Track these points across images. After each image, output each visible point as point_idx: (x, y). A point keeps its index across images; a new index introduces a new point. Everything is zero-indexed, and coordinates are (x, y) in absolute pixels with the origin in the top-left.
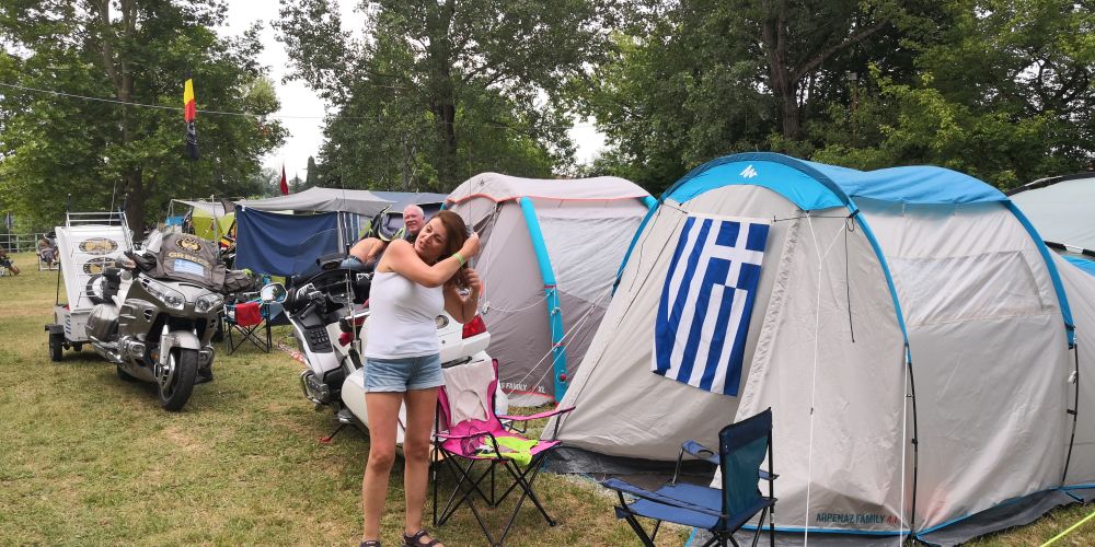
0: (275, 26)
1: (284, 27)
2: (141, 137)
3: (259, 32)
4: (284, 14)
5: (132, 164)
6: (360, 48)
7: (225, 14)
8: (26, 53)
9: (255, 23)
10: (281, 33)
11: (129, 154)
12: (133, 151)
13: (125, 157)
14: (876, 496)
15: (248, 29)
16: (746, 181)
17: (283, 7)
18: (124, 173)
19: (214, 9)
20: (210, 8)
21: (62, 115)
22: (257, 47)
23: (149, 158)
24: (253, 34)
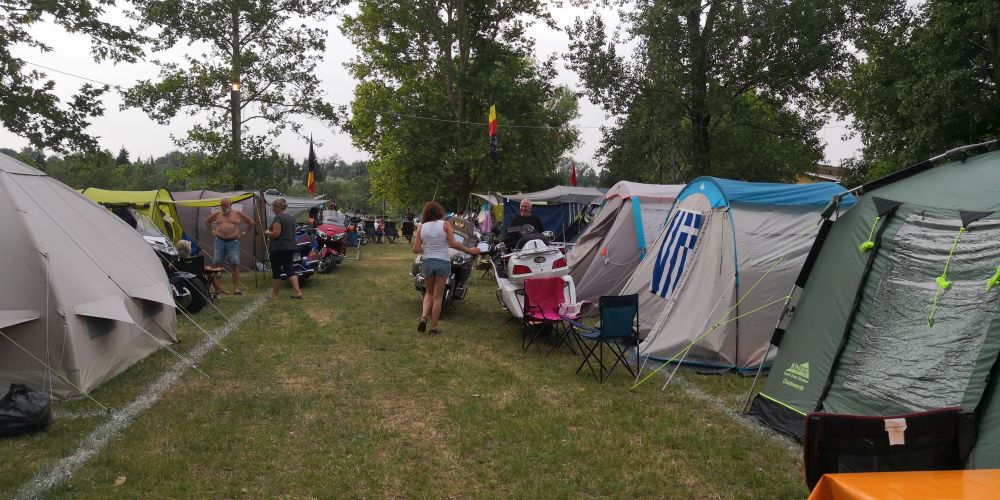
0: (565, 57)
1: (572, 58)
2: (467, 145)
3: (555, 61)
4: (572, 48)
5: (462, 164)
6: (632, 69)
7: (532, 48)
8: (396, 84)
9: (551, 55)
10: (569, 62)
11: (460, 157)
12: (463, 155)
13: (458, 159)
14: (716, 348)
15: (546, 61)
16: (700, 192)
17: (572, 43)
18: (456, 171)
19: (525, 44)
20: (522, 44)
21: (417, 130)
22: (553, 73)
23: (473, 160)
24: (550, 64)
